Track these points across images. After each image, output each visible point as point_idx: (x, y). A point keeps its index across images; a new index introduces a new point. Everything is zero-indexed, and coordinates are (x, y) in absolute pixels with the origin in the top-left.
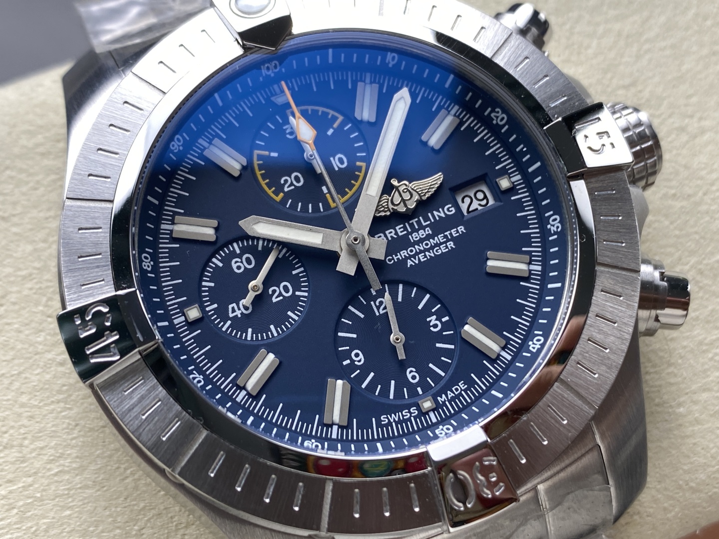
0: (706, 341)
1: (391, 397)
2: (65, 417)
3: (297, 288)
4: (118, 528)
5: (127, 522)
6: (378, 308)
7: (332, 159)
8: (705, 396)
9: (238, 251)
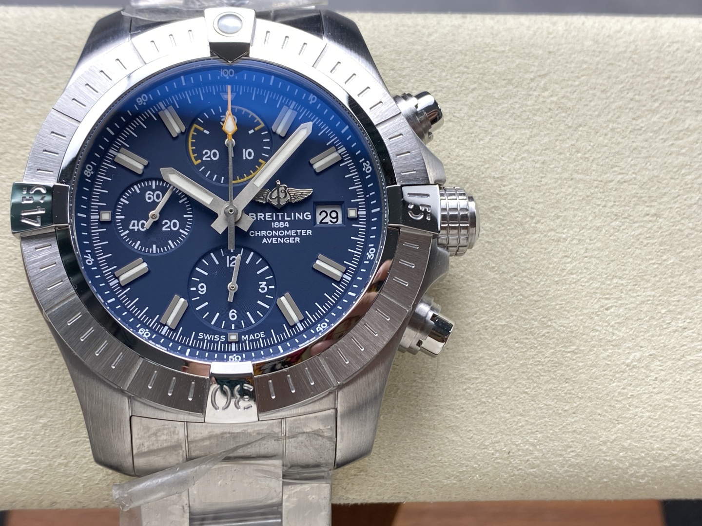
0: (467, 376)
1: (213, 323)
2: (10, 250)
3: (182, 227)
4: (14, 337)
5: (22, 336)
6: (230, 262)
7: (244, 150)
8: (449, 412)
9: (154, 187)
